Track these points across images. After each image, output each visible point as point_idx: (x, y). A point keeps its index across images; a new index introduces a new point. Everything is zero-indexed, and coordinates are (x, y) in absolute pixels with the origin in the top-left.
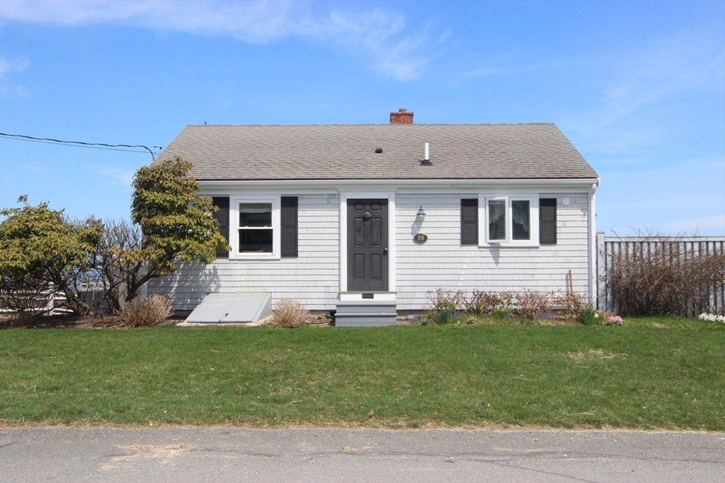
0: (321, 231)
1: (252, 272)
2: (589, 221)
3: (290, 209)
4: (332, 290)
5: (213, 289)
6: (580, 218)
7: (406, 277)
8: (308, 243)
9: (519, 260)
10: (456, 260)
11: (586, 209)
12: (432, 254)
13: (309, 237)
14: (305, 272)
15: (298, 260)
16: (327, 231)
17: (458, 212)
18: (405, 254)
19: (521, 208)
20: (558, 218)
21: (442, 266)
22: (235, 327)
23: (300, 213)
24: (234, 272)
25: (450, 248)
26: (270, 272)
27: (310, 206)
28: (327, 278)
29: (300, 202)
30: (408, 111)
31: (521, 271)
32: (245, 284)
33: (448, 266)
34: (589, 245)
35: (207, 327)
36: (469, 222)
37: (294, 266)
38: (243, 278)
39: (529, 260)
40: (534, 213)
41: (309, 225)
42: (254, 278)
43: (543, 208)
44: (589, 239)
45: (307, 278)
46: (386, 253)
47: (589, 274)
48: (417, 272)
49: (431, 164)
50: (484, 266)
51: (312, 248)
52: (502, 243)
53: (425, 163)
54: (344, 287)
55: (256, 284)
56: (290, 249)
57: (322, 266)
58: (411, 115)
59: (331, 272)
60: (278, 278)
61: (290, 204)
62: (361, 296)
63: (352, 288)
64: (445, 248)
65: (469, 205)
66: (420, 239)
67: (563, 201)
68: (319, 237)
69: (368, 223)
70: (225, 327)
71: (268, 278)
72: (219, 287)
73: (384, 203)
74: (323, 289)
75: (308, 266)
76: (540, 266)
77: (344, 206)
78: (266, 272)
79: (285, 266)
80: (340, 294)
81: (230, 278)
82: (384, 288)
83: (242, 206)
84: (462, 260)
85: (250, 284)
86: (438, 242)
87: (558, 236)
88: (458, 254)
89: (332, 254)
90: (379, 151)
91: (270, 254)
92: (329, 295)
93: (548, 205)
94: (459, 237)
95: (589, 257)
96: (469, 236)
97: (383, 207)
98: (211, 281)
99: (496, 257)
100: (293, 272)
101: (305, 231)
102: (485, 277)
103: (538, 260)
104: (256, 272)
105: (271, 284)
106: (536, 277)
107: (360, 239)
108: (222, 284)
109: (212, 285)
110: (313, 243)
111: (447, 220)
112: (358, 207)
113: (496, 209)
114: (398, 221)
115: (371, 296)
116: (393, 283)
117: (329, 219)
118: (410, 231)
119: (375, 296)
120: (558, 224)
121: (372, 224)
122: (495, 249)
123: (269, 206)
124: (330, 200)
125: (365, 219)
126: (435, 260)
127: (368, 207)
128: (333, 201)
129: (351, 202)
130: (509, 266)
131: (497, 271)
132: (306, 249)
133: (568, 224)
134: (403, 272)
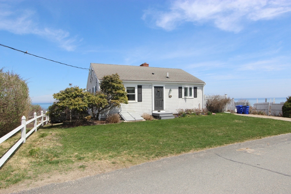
0: (148, 95)
1: (130, 106)
2: (203, 92)
3: (140, 89)
4: (150, 110)
5: (119, 111)
6: (201, 92)
7: (167, 106)
8: (144, 98)
9: (190, 101)
11: (202, 90)
12: (173, 100)
13: (145, 96)
14: (144, 106)
15: (142, 102)
16: (149, 95)
17: (178, 90)
18: (167, 100)
19: (191, 89)
20: (197, 92)
21: (175, 103)
22: (140, 121)
23: (142, 90)
24: (125, 106)
25: (176, 99)
26: (135, 106)
27: (145, 88)
28: (149, 107)
29: (142, 87)
30: (147, 63)
31: (190, 104)
32: (128, 109)
33: (176, 103)
34: (203, 98)
35: (133, 122)
36: (180, 92)
37: (141, 104)
38: (128, 108)
39: (192, 101)
40: (193, 90)
41: (145, 93)
42: (131, 108)
44: (203, 96)
45: (144, 107)
46: (163, 100)
47: (203, 104)
48: (170, 105)
49: (169, 78)
50: (183, 103)
51: (145, 99)
52: (187, 97)
53: (167, 77)
54: (154, 109)
55: (131, 109)
56: (140, 100)
57: (148, 104)
59: (150, 105)
60: (137, 107)
61: (140, 87)
62: (157, 111)
63: (155, 109)
64: (175, 99)
65: (180, 88)
66: (170, 97)
67: (198, 88)
68: (147, 96)
69: (159, 93)
70: (137, 121)
71: (134, 108)
72: (121, 110)
73: (162, 87)
74: (148, 110)
75: (144, 104)
76: (194, 103)
77: (153, 88)
78: (134, 106)
79: (139, 104)
80: (152, 111)
81: (124, 108)
82: (163, 109)
83: (127, 88)
84: (179, 102)
85: (130, 109)
86: (174, 97)
87: (197, 96)
88: (178, 100)
89: (150, 101)
90: (153, 74)
91: (134, 101)
92: (150, 112)
93: (195, 88)
94: (178, 96)
95: (203, 100)
96: (180, 96)
97: (162, 88)
98: (119, 109)
99: (186, 101)
100: (141, 106)
102: (183, 106)
103: (193, 101)
104: (131, 106)
105: (135, 109)
106: (193, 105)
107: (157, 97)
109: (119, 110)
110: (146, 98)
111: (175, 92)
112: (156, 88)
113: (186, 89)
114: (166, 91)
115: (160, 111)
116: (165, 108)
117: (149, 91)
118: (168, 95)
119: (161, 111)
120: (197, 93)
121: (160, 93)
122: (185, 99)
123: (134, 88)
124: (150, 86)
125: (158, 91)
126: (173, 102)
127: (159, 88)
128: (151, 87)
129: (155, 87)
130: (188, 103)
131: (186, 104)
132: (144, 99)
133: (199, 93)
134: (166, 105)
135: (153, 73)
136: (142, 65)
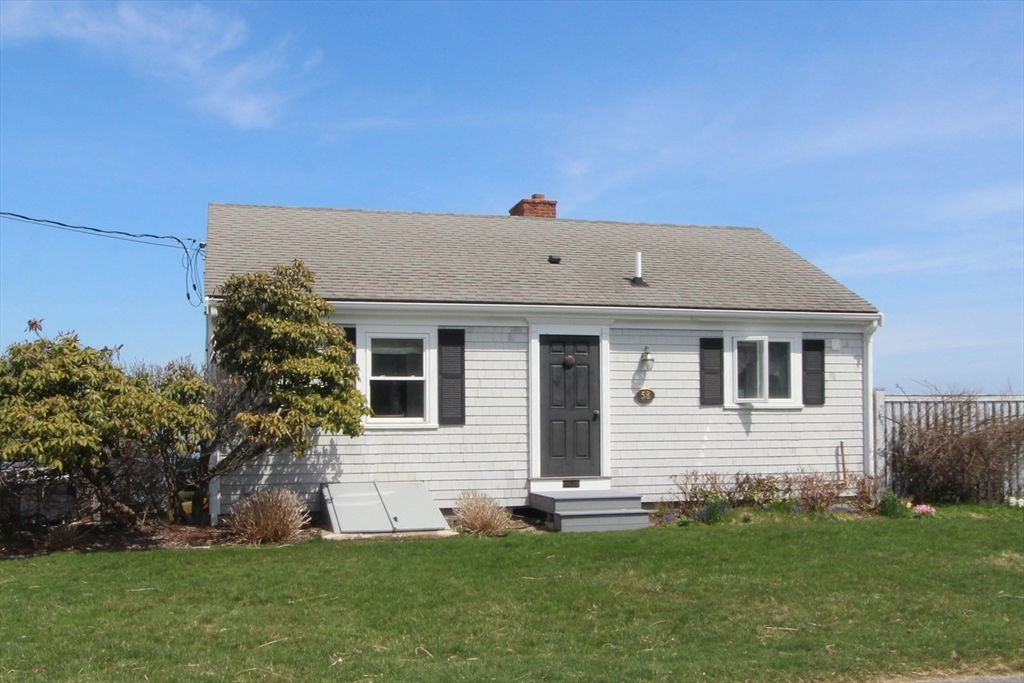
0: (500, 384)
1: (393, 449)
2: (864, 373)
3: (452, 349)
4: (517, 475)
5: (329, 478)
6: (853, 368)
7: (624, 455)
8: (479, 402)
9: (776, 427)
10: (693, 428)
11: (861, 355)
12: (661, 419)
13: (482, 393)
14: (476, 448)
15: (465, 429)
16: (509, 384)
17: (695, 357)
18: (623, 420)
19: (780, 351)
20: (827, 368)
21: (674, 437)
22: (420, 538)
23: (468, 355)
24: (364, 450)
25: (684, 411)
26: (422, 449)
27: (484, 345)
28: (509, 457)
29: (467, 337)
30: (548, 198)
31: (779, 444)
32: (382, 468)
33: (682, 437)
34: (865, 407)
35: (376, 539)
36: (713, 373)
37: (459, 439)
38: (378, 459)
39: (789, 427)
40: (796, 360)
41: (482, 374)
42: (396, 459)
43: (808, 353)
44: (864, 398)
45: (479, 457)
46: (596, 418)
47: (865, 447)
48: (640, 446)
49: (645, 285)
50: (730, 436)
51: (486, 411)
52: (756, 402)
53: (636, 282)
54: (536, 471)
55: (399, 468)
56: (453, 413)
57: (502, 439)
58: (553, 204)
59: (514, 448)
60: (434, 458)
61: (452, 340)
62: (561, 483)
63: (548, 472)
64: (678, 411)
65: (711, 347)
66: (643, 398)
67: (834, 343)
68: (497, 393)
69: (570, 372)
70: (405, 539)
71: (419, 458)
72: (340, 473)
73: (594, 341)
74: (503, 475)
75: (480, 439)
76: (803, 435)
77: (535, 345)
78: (414, 449)
79: (445, 439)
80: (529, 481)
81: (358, 459)
82: (594, 471)
83: (376, 342)
84: (701, 428)
85: (391, 468)
86: (668, 402)
87: (827, 393)
88: (696, 419)
89: (516, 420)
90: (554, 261)
91: (420, 419)
92: (513, 484)
93: (814, 349)
94: (697, 394)
95: (865, 423)
96: (711, 395)
97: (592, 348)
98: (326, 465)
99: (747, 424)
100: (457, 448)
101: (475, 383)
102: (732, 453)
103: (800, 427)
104: (399, 449)
105: (423, 467)
106: (799, 452)
107: (559, 396)
108: (345, 468)
109: (329, 470)
110: (488, 402)
111: (679, 369)
112: (555, 347)
113: (747, 351)
114: (614, 367)
115: (575, 484)
116: (606, 467)
117: (512, 365)
118: (629, 384)
119: (582, 483)
120: (827, 376)
121: (576, 375)
122: (745, 411)
123: (418, 344)
124: (512, 334)
125: (566, 366)
126: (665, 428)
127: (570, 348)
128: (519, 338)
129: (547, 341)
130: (764, 436)
131: (747, 444)
132: (477, 411)
133: (838, 377)
134: (620, 446)
135: (555, 255)
136: (517, 210)
